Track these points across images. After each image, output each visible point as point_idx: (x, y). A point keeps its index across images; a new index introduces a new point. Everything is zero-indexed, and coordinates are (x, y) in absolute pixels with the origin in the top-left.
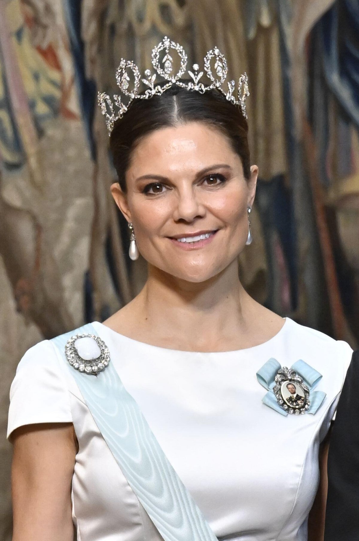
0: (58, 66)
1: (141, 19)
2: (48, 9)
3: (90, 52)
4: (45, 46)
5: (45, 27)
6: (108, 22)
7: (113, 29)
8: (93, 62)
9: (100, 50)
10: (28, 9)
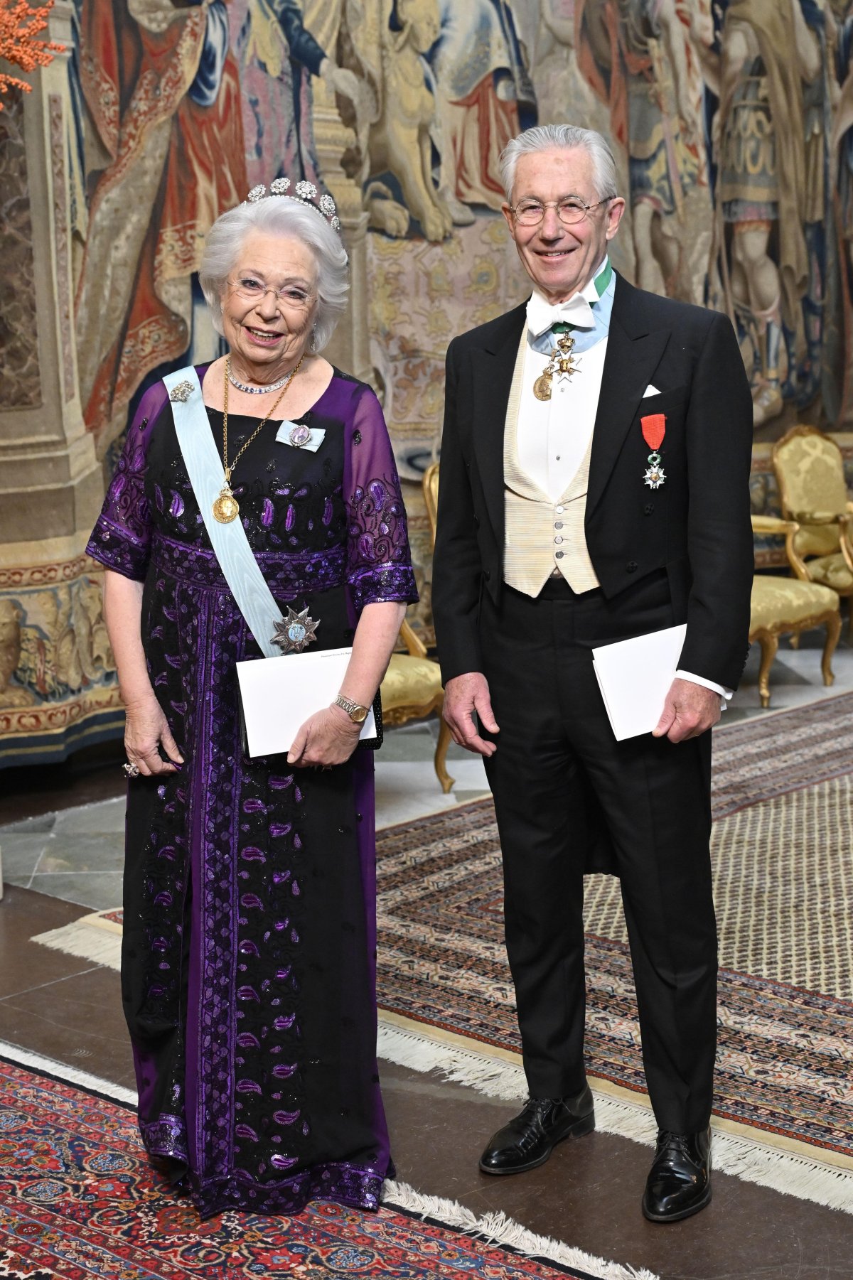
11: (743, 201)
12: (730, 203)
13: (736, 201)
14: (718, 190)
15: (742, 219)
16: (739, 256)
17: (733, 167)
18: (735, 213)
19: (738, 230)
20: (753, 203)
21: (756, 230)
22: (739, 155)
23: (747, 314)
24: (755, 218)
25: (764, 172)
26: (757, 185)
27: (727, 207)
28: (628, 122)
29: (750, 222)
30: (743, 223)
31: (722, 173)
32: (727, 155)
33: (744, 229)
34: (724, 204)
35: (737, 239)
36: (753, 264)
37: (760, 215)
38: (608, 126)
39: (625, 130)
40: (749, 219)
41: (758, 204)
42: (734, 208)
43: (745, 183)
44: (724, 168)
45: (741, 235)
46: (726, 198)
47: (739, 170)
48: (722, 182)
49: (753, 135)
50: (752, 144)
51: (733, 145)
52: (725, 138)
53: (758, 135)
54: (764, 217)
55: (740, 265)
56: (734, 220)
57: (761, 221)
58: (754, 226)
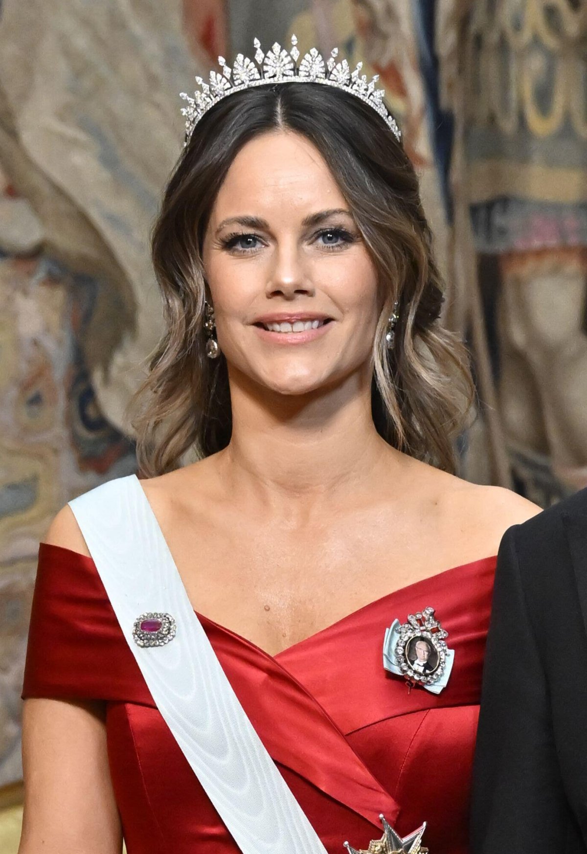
0: (401, 90)
1: (518, 26)
2: (390, 12)
3: (447, 72)
4: (384, 63)
5: (385, 37)
6: (473, 28)
7: (479, 40)
8: (450, 86)
9: (461, 70)
10: (363, 13)
11: (522, 202)
12: (489, 206)
13: (503, 202)
14: (457, 175)
15: (519, 244)
16: (517, 335)
17: (492, 119)
18: (503, 232)
19: (511, 272)
20: (544, 207)
21: (556, 271)
22: (505, 86)
23: (543, 477)
24: (553, 242)
25: (567, 130)
26: (552, 163)
27: (482, 214)
28: (226, 10)
29: (540, 253)
30: (523, 256)
31: (467, 134)
32: (475, 88)
33: (525, 270)
34: (474, 210)
35: (509, 295)
36: (551, 353)
37: (562, 233)
38: (176, 20)
39: (219, 29)
40: (536, 243)
41: (557, 208)
42: (499, 220)
43: (524, 159)
44: (470, 122)
45: (519, 283)
46: (480, 193)
47: (508, 125)
48: (468, 157)
49: (536, 41)
50: (536, 64)
51: (490, 66)
52: (470, 46)
53: (550, 41)
54: (573, 240)
55: (520, 357)
56: (499, 247)
57: (566, 249)
58: (548, 263)
